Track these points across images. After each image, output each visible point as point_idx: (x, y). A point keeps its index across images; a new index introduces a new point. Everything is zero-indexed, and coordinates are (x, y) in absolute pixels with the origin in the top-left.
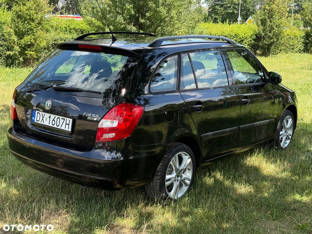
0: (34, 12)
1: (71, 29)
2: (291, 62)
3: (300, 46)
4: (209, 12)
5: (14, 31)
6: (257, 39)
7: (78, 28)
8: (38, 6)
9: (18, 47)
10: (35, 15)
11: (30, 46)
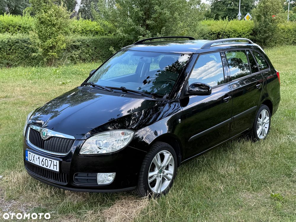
0: (55, 18)
1: (87, 31)
2: (285, 54)
3: (294, 38)
4: (212, 9)
5: (38, 35)
6: (253, 34)
7: (93, 29)
8: (58, 12)
9: (42, 50)
10: (56, 20)
11: (52, 48)
